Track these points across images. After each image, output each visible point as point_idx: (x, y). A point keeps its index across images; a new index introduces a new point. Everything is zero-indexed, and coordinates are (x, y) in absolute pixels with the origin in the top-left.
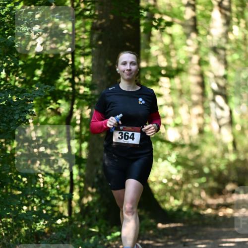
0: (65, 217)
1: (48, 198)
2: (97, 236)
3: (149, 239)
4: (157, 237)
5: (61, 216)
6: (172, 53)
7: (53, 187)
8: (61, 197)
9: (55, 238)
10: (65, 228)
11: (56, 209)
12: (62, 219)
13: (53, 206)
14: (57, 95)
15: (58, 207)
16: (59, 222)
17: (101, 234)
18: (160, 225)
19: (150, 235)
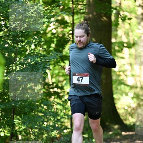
0: (69, 129)
1: (59, 118)
2: (87, 139)
4: (122, 140)
5: (66, 128)
6: (130, 34)
7: (61, 111)
8: (66, 117)
9: (63, 140)
10: (69, 135)
11: (63, 124)
12: (67, 130)
13: (62, 122)
14: (64, 58)
15: (65, 123)
16: (65, 131)
17: (90, 138)
18: (123, 133)
19: (117, 139)
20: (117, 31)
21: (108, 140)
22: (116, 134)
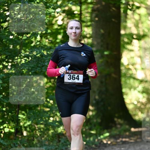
21: (117, 137)
22: (125, 131)
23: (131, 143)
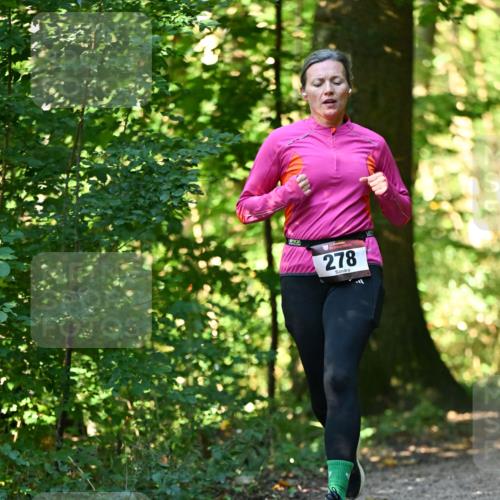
0: (262, 399)
1: (228, 361)
3: (429, 445)
4: (446, 440)
5: (253, 396)
6: (478, 68)
7: (236, 339)
8: (254, 359)
9: (241, 440)
10: (261, 421)
11: (243, 382)
12: (254, 403)
13: (237, 376)
14: (247, 152)
15: (248, 378)
16: (249, 408)
18: (452, 416)
19: (432, 435)
20: (431, 56)
21: (400, 440)
22: (427, 421)
23: (448, 459)
